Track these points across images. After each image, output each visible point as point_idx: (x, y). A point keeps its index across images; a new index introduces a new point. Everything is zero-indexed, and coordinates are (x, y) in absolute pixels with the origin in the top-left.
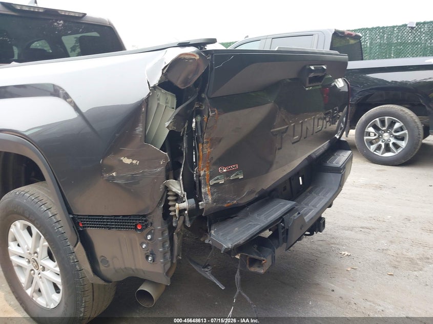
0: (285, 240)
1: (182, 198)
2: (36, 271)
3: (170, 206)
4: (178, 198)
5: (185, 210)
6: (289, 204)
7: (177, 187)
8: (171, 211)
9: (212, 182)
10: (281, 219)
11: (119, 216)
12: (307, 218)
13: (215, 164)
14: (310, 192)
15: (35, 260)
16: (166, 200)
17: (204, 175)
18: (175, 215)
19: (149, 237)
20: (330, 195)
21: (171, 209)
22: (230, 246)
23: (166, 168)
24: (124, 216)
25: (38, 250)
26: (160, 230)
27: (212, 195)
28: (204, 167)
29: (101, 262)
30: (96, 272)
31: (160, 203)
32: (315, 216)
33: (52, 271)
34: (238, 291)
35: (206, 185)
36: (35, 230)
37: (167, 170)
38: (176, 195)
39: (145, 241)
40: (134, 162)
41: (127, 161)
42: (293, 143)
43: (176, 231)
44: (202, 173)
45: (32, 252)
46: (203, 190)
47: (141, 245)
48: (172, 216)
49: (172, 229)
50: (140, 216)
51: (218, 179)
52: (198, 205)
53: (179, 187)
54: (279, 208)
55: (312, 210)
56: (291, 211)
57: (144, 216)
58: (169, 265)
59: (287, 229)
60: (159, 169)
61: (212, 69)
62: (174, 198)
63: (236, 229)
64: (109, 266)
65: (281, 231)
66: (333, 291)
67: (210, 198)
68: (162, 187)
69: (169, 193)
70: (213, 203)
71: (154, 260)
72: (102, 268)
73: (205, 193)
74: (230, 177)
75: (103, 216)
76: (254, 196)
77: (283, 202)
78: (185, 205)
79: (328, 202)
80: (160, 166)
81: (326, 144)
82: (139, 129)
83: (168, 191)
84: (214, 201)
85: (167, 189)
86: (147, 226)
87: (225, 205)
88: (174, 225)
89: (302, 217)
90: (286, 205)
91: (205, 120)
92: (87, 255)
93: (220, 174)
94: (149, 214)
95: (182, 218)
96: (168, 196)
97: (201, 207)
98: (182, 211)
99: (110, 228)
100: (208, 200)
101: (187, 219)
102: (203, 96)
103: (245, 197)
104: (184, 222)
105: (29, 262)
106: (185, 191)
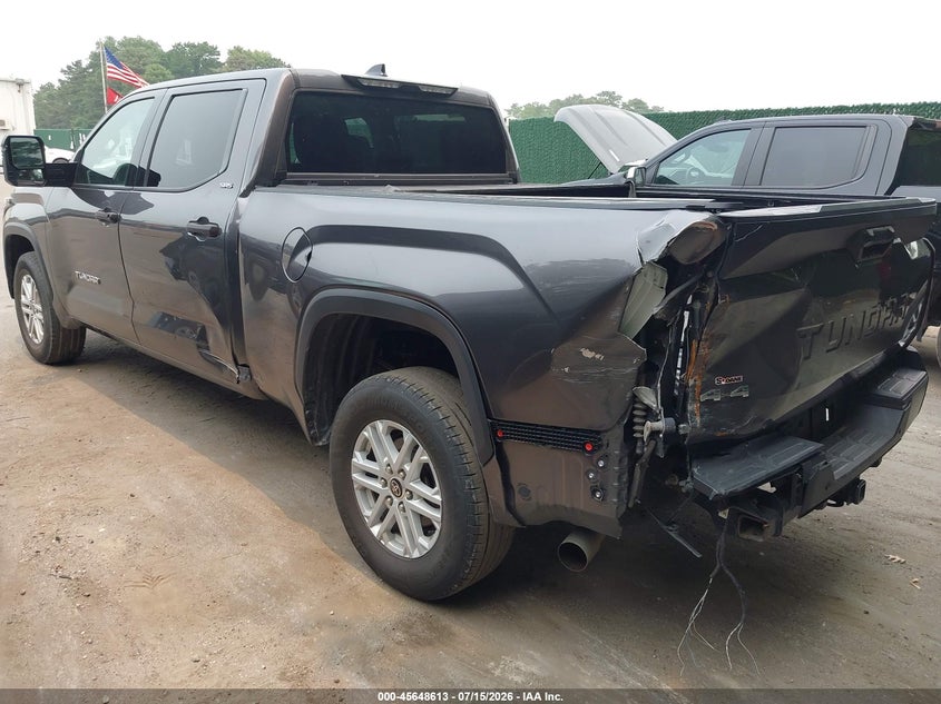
0: (801, 501)
1: (657, 415)
2: (395, 500)
3: (635, 424)
4: (649, 414)
5: (659, 432)
6: (812, 447)
7: (650, 398)
8: (635, 432)
9: (703, 398)
10: (798, 466)
11: (560, 428)
12: (838, 473)
13: (709, 371)
14: (843, 435)
15: (399, 483)
16: (633, 414)
17: (694, 386)
18: (643, 438)
19: (601, 464)
20: (876, 446)
21: (636, 428)
22: (723, 492)
23: (639, 368)
24: (568, 429)
25: (407, 467)
26: (617, 455)
27: (702, 416)
28: (694, 374)
29: (520, 492)
30: (510, 508)
31: (622, 418)
32: (849, 473)
33: (426, 499)
34: (718, 566)
35: (694, 400)
36: (408, 437)
37: (640, 372)
38: (648, 409)
39: (592, 468)
40: (598, 356)
41: (588, 354)
42: (828, 351)
43: (640, 461)
44: (691, 382)
45: (395, 469)
46: (690, 408)
47: (587, 474)
48: (637, 438)
49: (634, 458)
50: (592, 431)
51: (712, 394)
52: (677, 429)
53: (654, 399)
54: (797, 451)
55: (844, 463)
56: (814, 456)
57: (598, 433)
58: (623, 509)
59: (806, 485)
60: (629, 370)
61: (731, 242)
62: (644, 414)
63: (731, 471)
64: (530, 499)
65: (796, 486)
66: (867, 613)
67: (698, 419)
68: (629, 395)
69: (637, 406)
70: (701, 429)
71: (604, 498)
72: (518, 500)
73: (692, 412)
74: (729, 393)
75: (537, 425)
76: (760, 426)
77: (801, 443)
78: (660, 425)
79: (874, 455)
80: (632, 365)
81: (879, 356)
82: (616, 314)
83: (636, 402)
84: (704, 425)
85: (635, 399)
86: (600, 446)
87: (719, 434)
88: (638, 451)
89: (830, 469)
90: (806, 446)
91: (708, 308)
92: (503, 479)
93: (715, 387)
94: (606, 431)
95: (653, 442)
96: (634, 409)
97: (681, 432)
98: (654, 434)
99: (544, 444)
100: (694, 422)
101: (661, 445)
102: (710, 275)
103: (749, 425)
104: (655, 450)
105: (385, 485)
106: (662, 405)
